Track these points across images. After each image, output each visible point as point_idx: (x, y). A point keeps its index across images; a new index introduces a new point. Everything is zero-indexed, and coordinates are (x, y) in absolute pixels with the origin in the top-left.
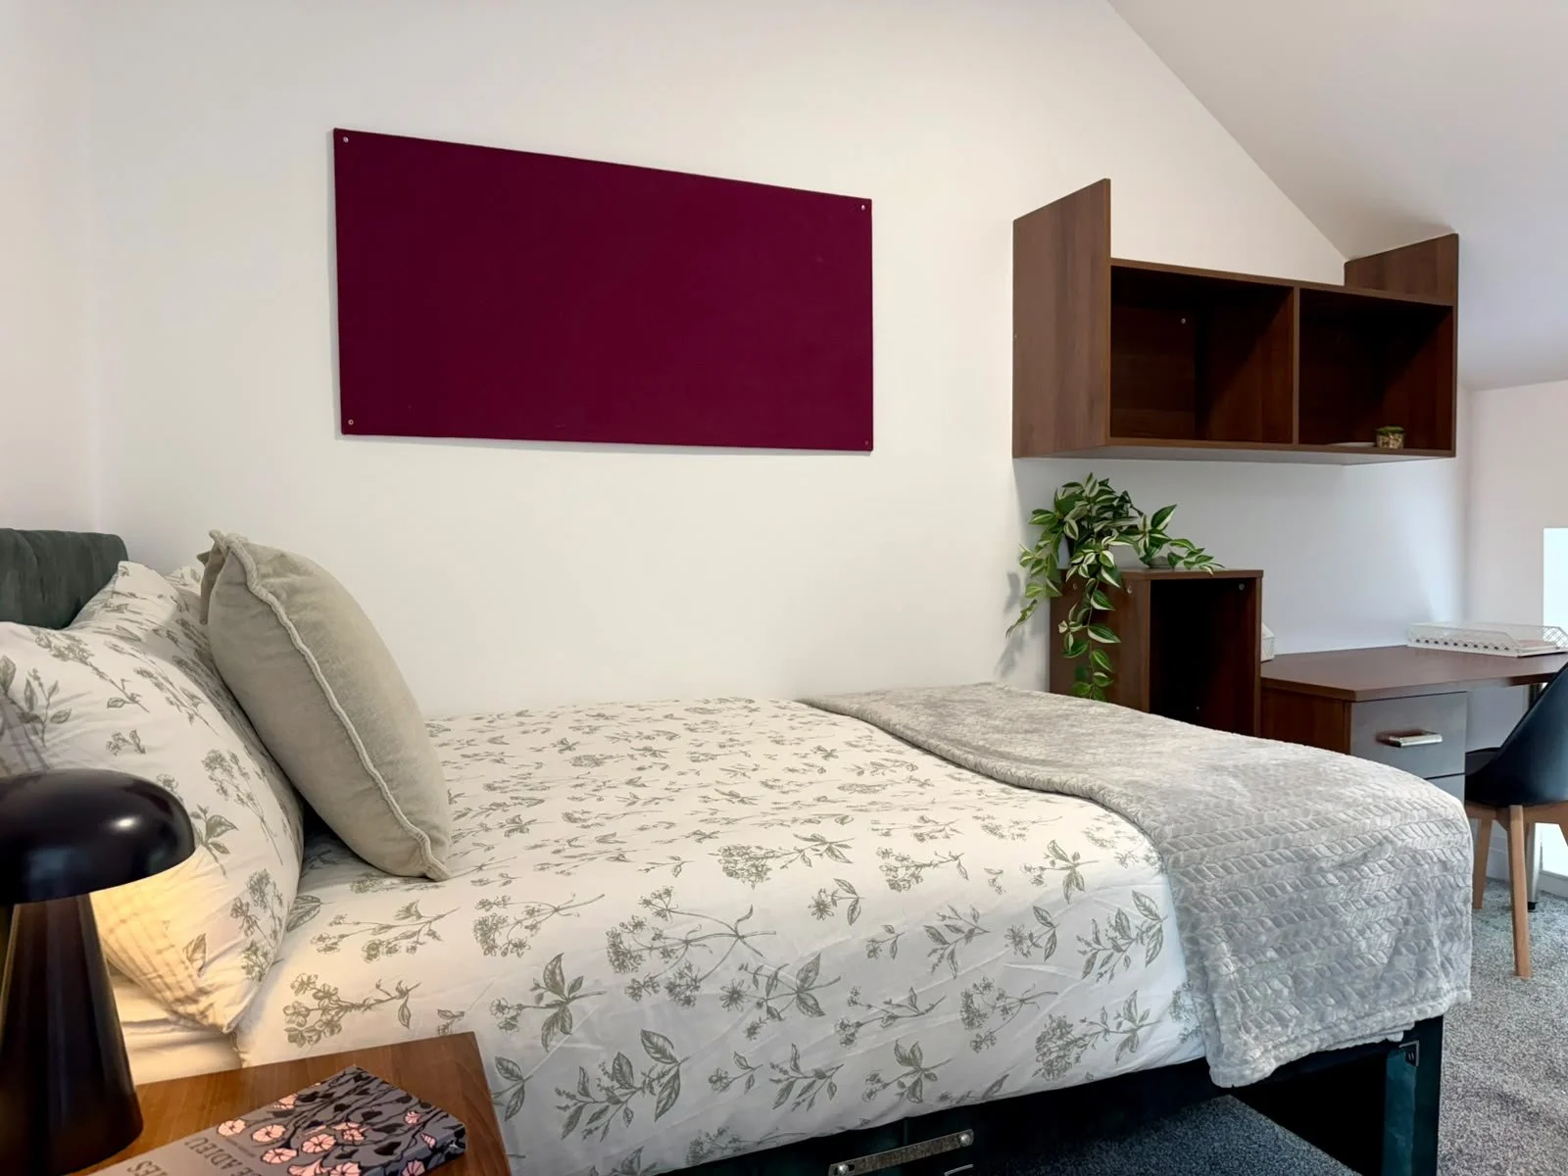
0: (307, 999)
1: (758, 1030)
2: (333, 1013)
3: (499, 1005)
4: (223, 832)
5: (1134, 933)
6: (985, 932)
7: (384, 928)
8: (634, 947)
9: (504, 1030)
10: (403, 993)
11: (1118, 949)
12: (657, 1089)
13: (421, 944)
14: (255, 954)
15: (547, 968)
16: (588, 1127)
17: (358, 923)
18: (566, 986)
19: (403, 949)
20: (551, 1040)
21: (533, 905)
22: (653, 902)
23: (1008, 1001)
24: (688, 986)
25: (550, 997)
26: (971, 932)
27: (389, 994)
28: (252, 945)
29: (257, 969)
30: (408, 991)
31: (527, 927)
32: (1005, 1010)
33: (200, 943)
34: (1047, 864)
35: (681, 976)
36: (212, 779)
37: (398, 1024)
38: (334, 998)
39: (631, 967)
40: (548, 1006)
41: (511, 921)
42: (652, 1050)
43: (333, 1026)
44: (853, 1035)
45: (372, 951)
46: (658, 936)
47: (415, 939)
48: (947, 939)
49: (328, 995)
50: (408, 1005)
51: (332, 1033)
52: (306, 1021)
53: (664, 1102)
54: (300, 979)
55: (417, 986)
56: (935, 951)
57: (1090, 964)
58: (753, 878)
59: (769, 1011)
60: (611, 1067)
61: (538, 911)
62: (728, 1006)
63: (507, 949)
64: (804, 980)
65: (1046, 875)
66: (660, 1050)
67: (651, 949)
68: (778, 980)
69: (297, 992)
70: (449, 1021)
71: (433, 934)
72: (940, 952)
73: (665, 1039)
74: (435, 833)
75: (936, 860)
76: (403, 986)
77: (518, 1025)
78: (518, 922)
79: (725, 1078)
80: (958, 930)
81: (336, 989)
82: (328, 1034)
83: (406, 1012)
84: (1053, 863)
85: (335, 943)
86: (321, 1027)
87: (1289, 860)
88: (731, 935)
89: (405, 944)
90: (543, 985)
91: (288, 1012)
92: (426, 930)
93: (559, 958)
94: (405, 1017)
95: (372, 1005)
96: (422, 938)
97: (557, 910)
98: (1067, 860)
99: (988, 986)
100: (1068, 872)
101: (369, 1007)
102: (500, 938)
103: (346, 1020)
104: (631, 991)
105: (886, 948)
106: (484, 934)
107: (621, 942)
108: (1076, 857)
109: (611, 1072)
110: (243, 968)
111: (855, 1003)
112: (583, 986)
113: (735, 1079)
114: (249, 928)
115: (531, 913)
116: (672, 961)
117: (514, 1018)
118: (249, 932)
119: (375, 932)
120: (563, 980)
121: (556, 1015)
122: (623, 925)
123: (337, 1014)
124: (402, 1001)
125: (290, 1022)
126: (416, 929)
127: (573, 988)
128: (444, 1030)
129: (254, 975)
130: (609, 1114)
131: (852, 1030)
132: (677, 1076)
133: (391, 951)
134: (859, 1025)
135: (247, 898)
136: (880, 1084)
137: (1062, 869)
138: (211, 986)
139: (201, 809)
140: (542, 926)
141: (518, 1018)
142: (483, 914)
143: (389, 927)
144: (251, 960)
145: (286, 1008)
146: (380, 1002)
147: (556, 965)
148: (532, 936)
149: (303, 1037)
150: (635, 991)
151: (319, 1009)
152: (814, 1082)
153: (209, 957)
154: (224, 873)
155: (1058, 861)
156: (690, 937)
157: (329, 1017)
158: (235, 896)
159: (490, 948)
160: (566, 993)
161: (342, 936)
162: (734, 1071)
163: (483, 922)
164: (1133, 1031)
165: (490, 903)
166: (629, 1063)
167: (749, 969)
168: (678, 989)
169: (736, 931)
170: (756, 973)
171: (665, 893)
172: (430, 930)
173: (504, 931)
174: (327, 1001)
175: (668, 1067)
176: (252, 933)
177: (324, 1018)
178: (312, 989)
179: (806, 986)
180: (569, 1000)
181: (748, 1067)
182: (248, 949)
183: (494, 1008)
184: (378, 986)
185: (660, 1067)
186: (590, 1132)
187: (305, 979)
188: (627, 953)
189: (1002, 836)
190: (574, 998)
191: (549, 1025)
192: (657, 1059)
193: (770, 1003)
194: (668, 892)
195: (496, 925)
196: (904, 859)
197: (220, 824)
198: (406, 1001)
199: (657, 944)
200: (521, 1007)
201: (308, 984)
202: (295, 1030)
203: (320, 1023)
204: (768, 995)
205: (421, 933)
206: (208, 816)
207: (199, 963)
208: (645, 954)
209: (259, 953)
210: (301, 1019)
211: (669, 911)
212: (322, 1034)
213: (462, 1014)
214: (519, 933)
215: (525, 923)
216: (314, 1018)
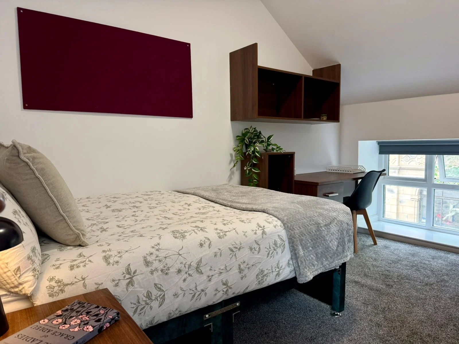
0: (53, 283)
1: (186, 280)
2: (62, 287)
3: (113, 280)
5: (278, 245)
6: (243, 248)
7: (74, 261)
8: (151, 260)
9: (115, 287)
10: (84, 279)
11: (275, 250)
12: (159, 299)
13: (87, 264)
14: (35, 271)
15: (126, 268)
16: (140, 312)
17: (65, 260)
18: (132, 272)
19: (82, 266)
20: (129, 288)
21: (119, 251)
22: (155, 247)
23: (249, 266)
24: (166, 270)
25: (128, 276)
26: (240, 248)
27: (79, 280)
28: (34, 269)
29: (37, 276)
30: (85, 278)
31: (118, 257)
32: (249, 268)
33: (18, 269)
34: (257, 229)
35: (164, 267)
36: (16, 218)
37: (83, 288)
38: (62, 282)
39: (150, 266)
40: (127, 279)
41: (113, 255)
42: (157, 289)
43: (62, 291)
44: (211, 279)
45: (72, 268)
46: (157, 257)
47: (85, 263)
48: (234, 250)
49: (60, 282)
50: (85, 282)
51: (62, 293)
52: (54, 290)
53: (161, 303)
54: (50, 278)
55: (88, 276)
56: (231, 254)
57: (268, 254)
58: (182, 238)
59: (189, 274)
60: (146, 294)
61: (121, 252)
62: (178, 274)
63: (114, 263)
64: (198, 265)
65: (257, 232)
66: (160, 288)
67: (155, 260)
68: (191, 266)
69: (50, 283)
70: (98, 286)
71: (90, 261)
72: (232, 254)
73: (161, 285)
74: (82, 232)
75: (230, 230)
76: (83, 277)
77: (119, 285)
78: (116, 256)
79: (178, 294)
80: (236, 248)
81: (62, 280)
82: (61, 293)
83: (85, 285)
84: (259, 229)
85: (59, 266)
86: (59, 291)
87: (314, 224)
88: (177, 254)
89: (82, 265)
90: (125, 273)
91: (48, 288)
92: (88, 260)
93: (129, 265)
94: (85, 286)
96: (87, 262)
97: (127, 251)
98: (262, 228)
99: (244, 262)
100: (262, 231)
101: (73, 284)
102: (111, 261)
103: (66, 289)
105: (219, 254)
106: (106, 260)
107: (147, 259)
108: (264, 227)
109: (146, 296)
110: (33, 276)
111: (211, 270)
112: (137, 272)
113: (180, 294)
114: (33, 263)
115: (119, 253)
116: (162, 263)
117: (118, 283)
118: (33, 265)
119: (71, 262)
120: (131, 271)
121: (130, 281)
122: (147, 254)
123: (63, 287)
124: (83, 282)
125: (48, 291)
126: (85, 260)
127: (134, 273)
128: (97, 289)
129: (36, 277)
130: (146, 308)
131: (211, 277)
132: (164, 295)
133: (78, 267)
134: (212, 276)
135: (31, 254)
136: (218, 291)
137: (261, 230)
138: (23, 282)
140: (123, 256)
141: (119, 283)
142: (104, 254)
143: (76, 260)
144: (34, 273)
145: (47, 287)
146: (76, 282)
147: (129, 267)
148: (121, 259)
149: (53, 295)
150: (152, 273)
151: (57, 286)
152: (201, 292)
153: (21, 273)
154: (24, 247)
155: (259, 228)
156: (166, 256)
157: (61, 288)
158: (27, 254)
159: (109, 264)
160: (132, 275)
161: (61, 264)
162: (180, 292)
163: (105, 257)
164: (279, 271)
165: (106, 251)
166: (151, 293)
167: (183, 264)
168: (164, 271)
169: (179, 253)
170: (185, 264)
171: (158, 244)
172: (89, 260)
173: (112, 258)
174: (60, 283)
175: (162, 293)
176: (34, 265)
177: (59, 289)
178: (54, 280)
179: (198, 266)
180: (133, 277)
181: (184, 290)
182: (33, 270)
183: (111, 281)
184: (75, 278)
185: (159, 293)
186: (140, 314)
187: (51, 277)
188: (149, 262)
189: (245, 223)
190: (135, 276)
191: (128, 284)
192: (159, 291)
193: (189, 272)
194: (159, 244)
195: (109, 257)
196: (221, 230)
198: (85, 281)
199: (157, 258)
200: (119, 280)
201: (53, 279)
202: (51, 293)
203: (58, 290)
204: (188, 270)
205: (87, 261)
207: (19, 275)
208: (154, 262)
209: (37, 271)
210: (52, 290)
211: (159, 249)
212: (59, 293)
213: (102, 283)
214: (116, 259)
215: (118, 256)
216: (56, 289)
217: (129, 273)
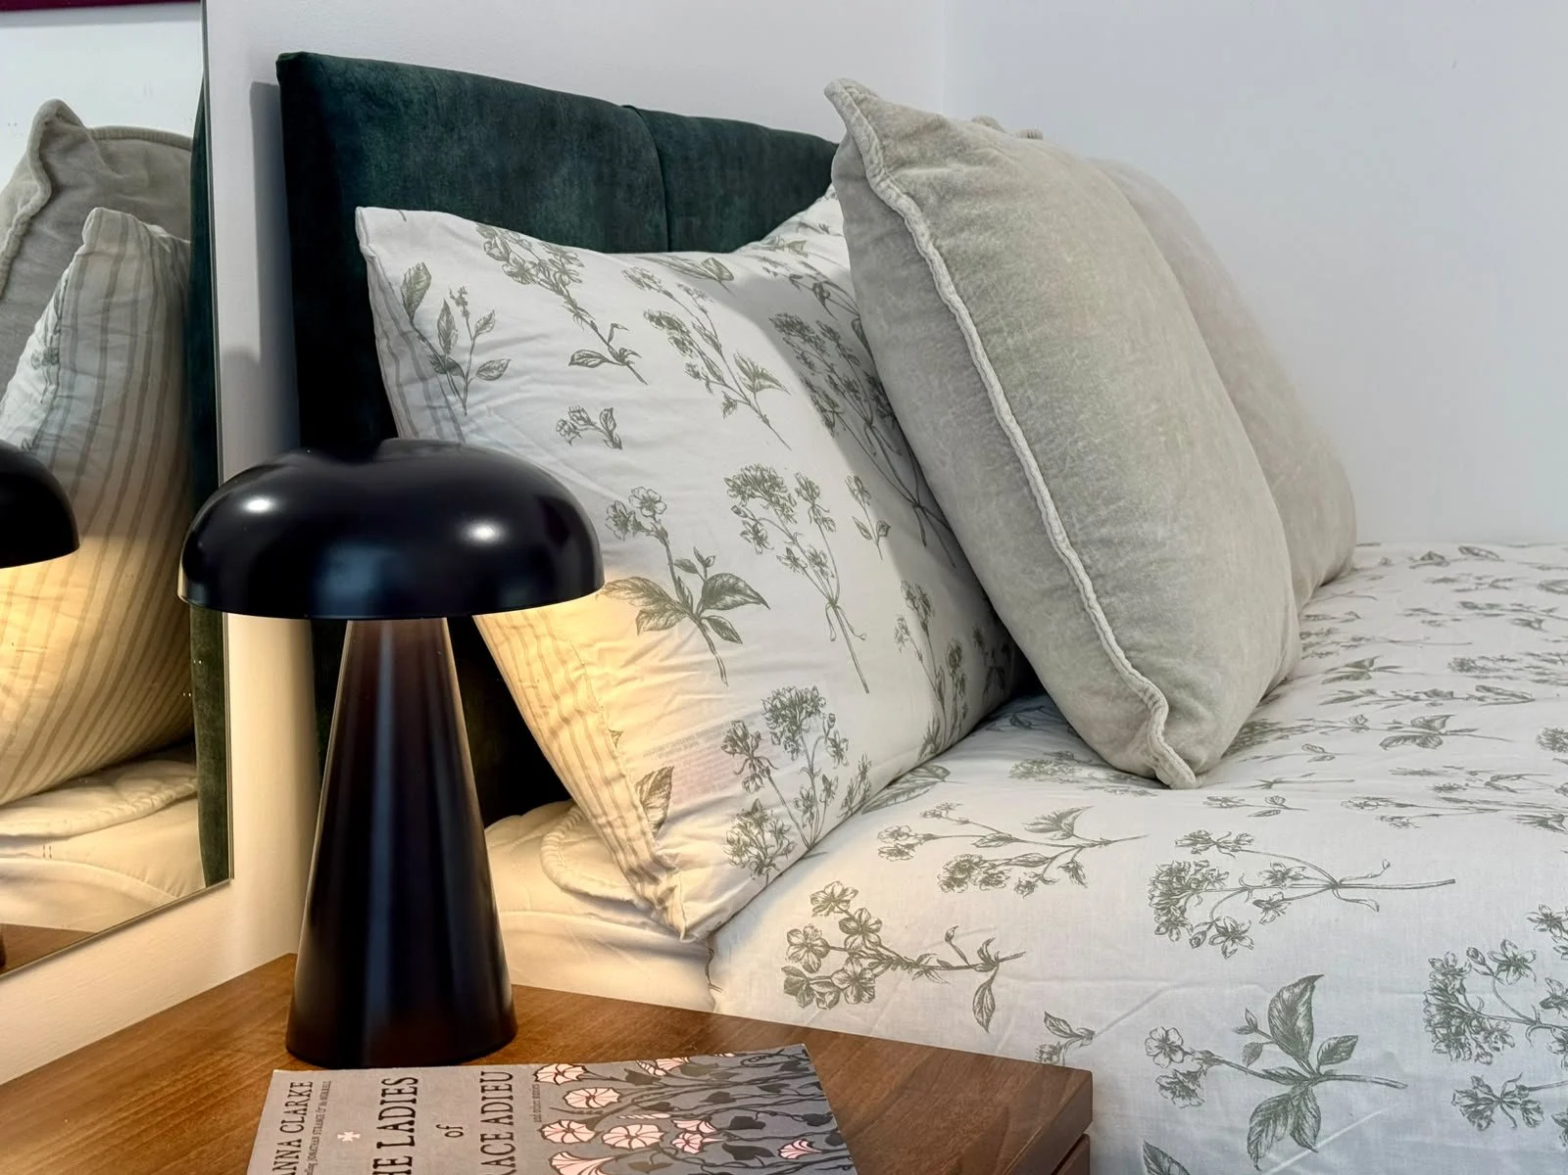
0: (829, 927)
2: (866, 963)
3: (1165, 1040)
4: (736, 605)
7: (1000, 839)
8: (1493, 1008)
9: (1168, 1094)
10: (990, 963)
13: (1045, 881)
14: (759, 824)
15: (1279, 995)
17: (967, 822)
18: (1316, 1045)
19: (1011, 885)
20: (1268, 1148)
21: (1289, 864)
25: (1275, 1058)
27: (966, 960)
28: (755, 809)
29: (755, 851)
30: (999, 960)
31: (1257, 903)
33: (662, 781)
36: (738, 512)
37: (971, 1019)
38: (873, 938)
39: (1476, 1051)
40: (1270, 1075)
41: (1232, 883)
43: (862, 987)
45: (959, 874)
47: (1039, 870)
49: (864, 929)
50: (993, 986)
51: (858, 999)
52: (819, 966)
54: (829, 891)
55: (1016, 956)
61: (1295, 878)
63: (1204, 933)
67: (1534, 1024)
69: (816, 911)
70: (1063, 1041)
71: (1074, 870)
76: (992, 951)
77: (1198, 1091)
78: (1243, 889)
81: (879, 922)
82: (851, 999)
83: (987, 1001)
85: (910, 847)
86: (842, 982)
89: (1020, 874)
90: (1264, 1026)
91: (794, 940)
92: (1064, 860)
93: (1310, 982)
94: (985, 1007)
95: (932, 968)
96: (1054, 872)
97: (1334, 885)
101: (928, 970)
102: (1197, 911)
103: (889, 984)
104: (1468, 1102)
106: (1168, 894)
107: (1462, 990)
110: (730, 842)
112: (1354, 1055)
114: (753, 778)
115: (1278, 877)
117: (1193, 1076)
118: (752, 786)
119: (983, 843)
120: (1311, 1032)
121: (1287, 1098)
122: (1475, 954)
123: (872, 967)
124: (984, 978)
125: (792, 957)
126: (1050, 852)
127: (1332, 1054)
128: (1051, 1054)
129: (745, 858)
133: (992, 880)
135: (760, 726)
138: (674, 857)
139: (700, 558)
140: (1292, 909)
141: (1202, 1080)
142: (1184, 856)
143: (1009, 839)
144: (748, 833)
145: (793, 932)
146: (947, 967)
147: (1302, 994)
148: (1263, 922)
149: (809, 990)
150: (1479, 1106)
151: (844, 950)
153: (674, 808)
154: (723, 673)
157: (858, 970)
158: (733, 717)
159: (1172, 924)
160: (1313, 1060)
161: (929, 837)
163: (1176, 872)
165: (1208, 841)
172: (1072, 861)
173: (1210, 898)
174: (859, 939)
176: (758, 788)
177: (849, 968)
178: (842, 911)
180: (1318, 1078)
182: (748, 814)
183: (1152, 1043)
184: (949, 938)
187: (838, 891)
188: (1470, 1018)
190: (1330, 1076)
191: (1270, 1114)
195: (1199, 883)
197: (734, 590)
198: (992, 978)
199: (1552, 1016)
200: (1210, 1059)
201: (838, 901)
202: (799, 974)
203: (841, 975)
205: (1055, 863)
206: (712, 572)
207: (658, 815)
208: (1517, 1031)
209: (767, 827)
210: (812, 958)
212: (842, 995)
213: (1090, 1035)
214: (1240, 911)
215: (1258, 895)
216: (835, 961)
217: (1292, 1041)
